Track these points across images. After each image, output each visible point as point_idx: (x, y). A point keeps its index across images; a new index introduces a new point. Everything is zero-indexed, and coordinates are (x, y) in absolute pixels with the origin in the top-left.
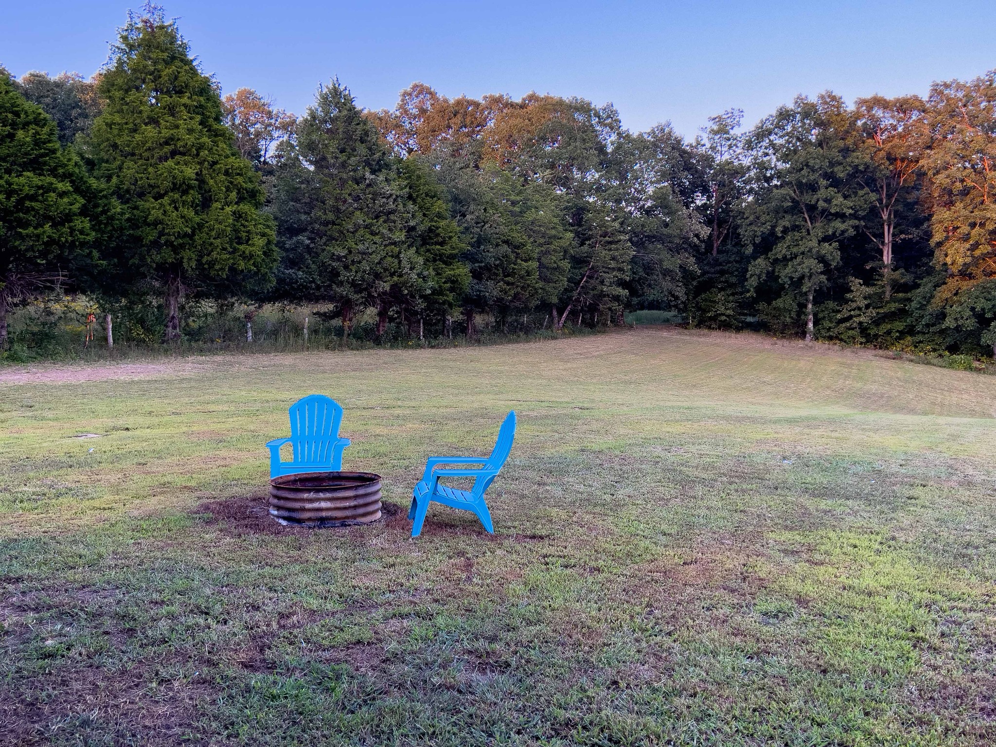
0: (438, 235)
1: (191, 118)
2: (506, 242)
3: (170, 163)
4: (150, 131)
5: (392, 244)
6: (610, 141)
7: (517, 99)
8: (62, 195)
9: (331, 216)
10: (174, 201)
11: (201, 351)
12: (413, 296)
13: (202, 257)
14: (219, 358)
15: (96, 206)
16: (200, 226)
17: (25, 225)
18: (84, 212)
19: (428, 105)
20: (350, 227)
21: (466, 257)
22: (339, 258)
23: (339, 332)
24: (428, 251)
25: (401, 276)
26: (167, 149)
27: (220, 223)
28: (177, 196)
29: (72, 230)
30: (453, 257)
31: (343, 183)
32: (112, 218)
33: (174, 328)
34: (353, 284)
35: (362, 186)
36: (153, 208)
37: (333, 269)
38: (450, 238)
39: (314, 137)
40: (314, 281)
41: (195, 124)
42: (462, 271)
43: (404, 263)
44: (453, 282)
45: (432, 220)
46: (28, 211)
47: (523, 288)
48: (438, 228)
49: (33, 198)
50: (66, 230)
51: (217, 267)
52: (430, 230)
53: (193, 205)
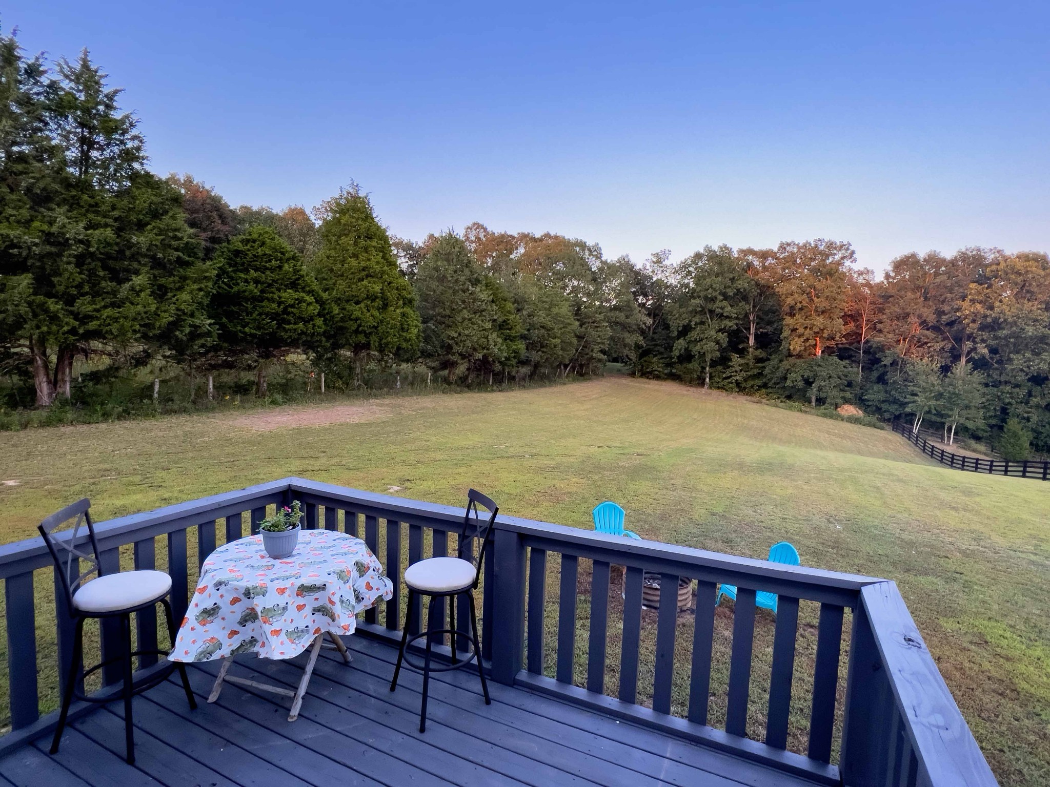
0: (508, 324)
1: (377, 255)
2: (543, 327)
3: (365, 282)
4: (354, 263)
5: (483, 330)
6: (595, 265)
7: (538, 235)
8: (309, 304)
9: (448, 312)
10: (367, 306)
11: (376, 396)
12: (494, 361)
13: (381, 340)
14: (387, 401)
15: (324, 309)
16: (382, 321)
17: (289, 323)
18: (319, 315)
19: (482, 235)
20: (459, 319)
21: (523, 337)
22: (453, 338)
23: (446, 381)
24: (502, 333)
25: (488, 349)
26: (364, 273)
27: (393, 320)
28: (369, 303)
29: (314, 325)
30: (515, 337)
31: (455, 292)
32: (333, 317)
33: (358, 380)
34: (460, 354)
35: (467, 294)
36: (357, 311)
37: (449, 344)
38: (515, 326)
39: (439, 263)
40: (437, 351)
41: (379, 258)
42: (521, 346)
43: (491, 342)
44: (515, 352)
45: (505, 315)
46: (288, 314)
47: (551, 355)
48: (508, 320)
49: (292, 306)
50: (310, 326)
51: (390, 346)
52: (504, 321)
53: (378, 309)
